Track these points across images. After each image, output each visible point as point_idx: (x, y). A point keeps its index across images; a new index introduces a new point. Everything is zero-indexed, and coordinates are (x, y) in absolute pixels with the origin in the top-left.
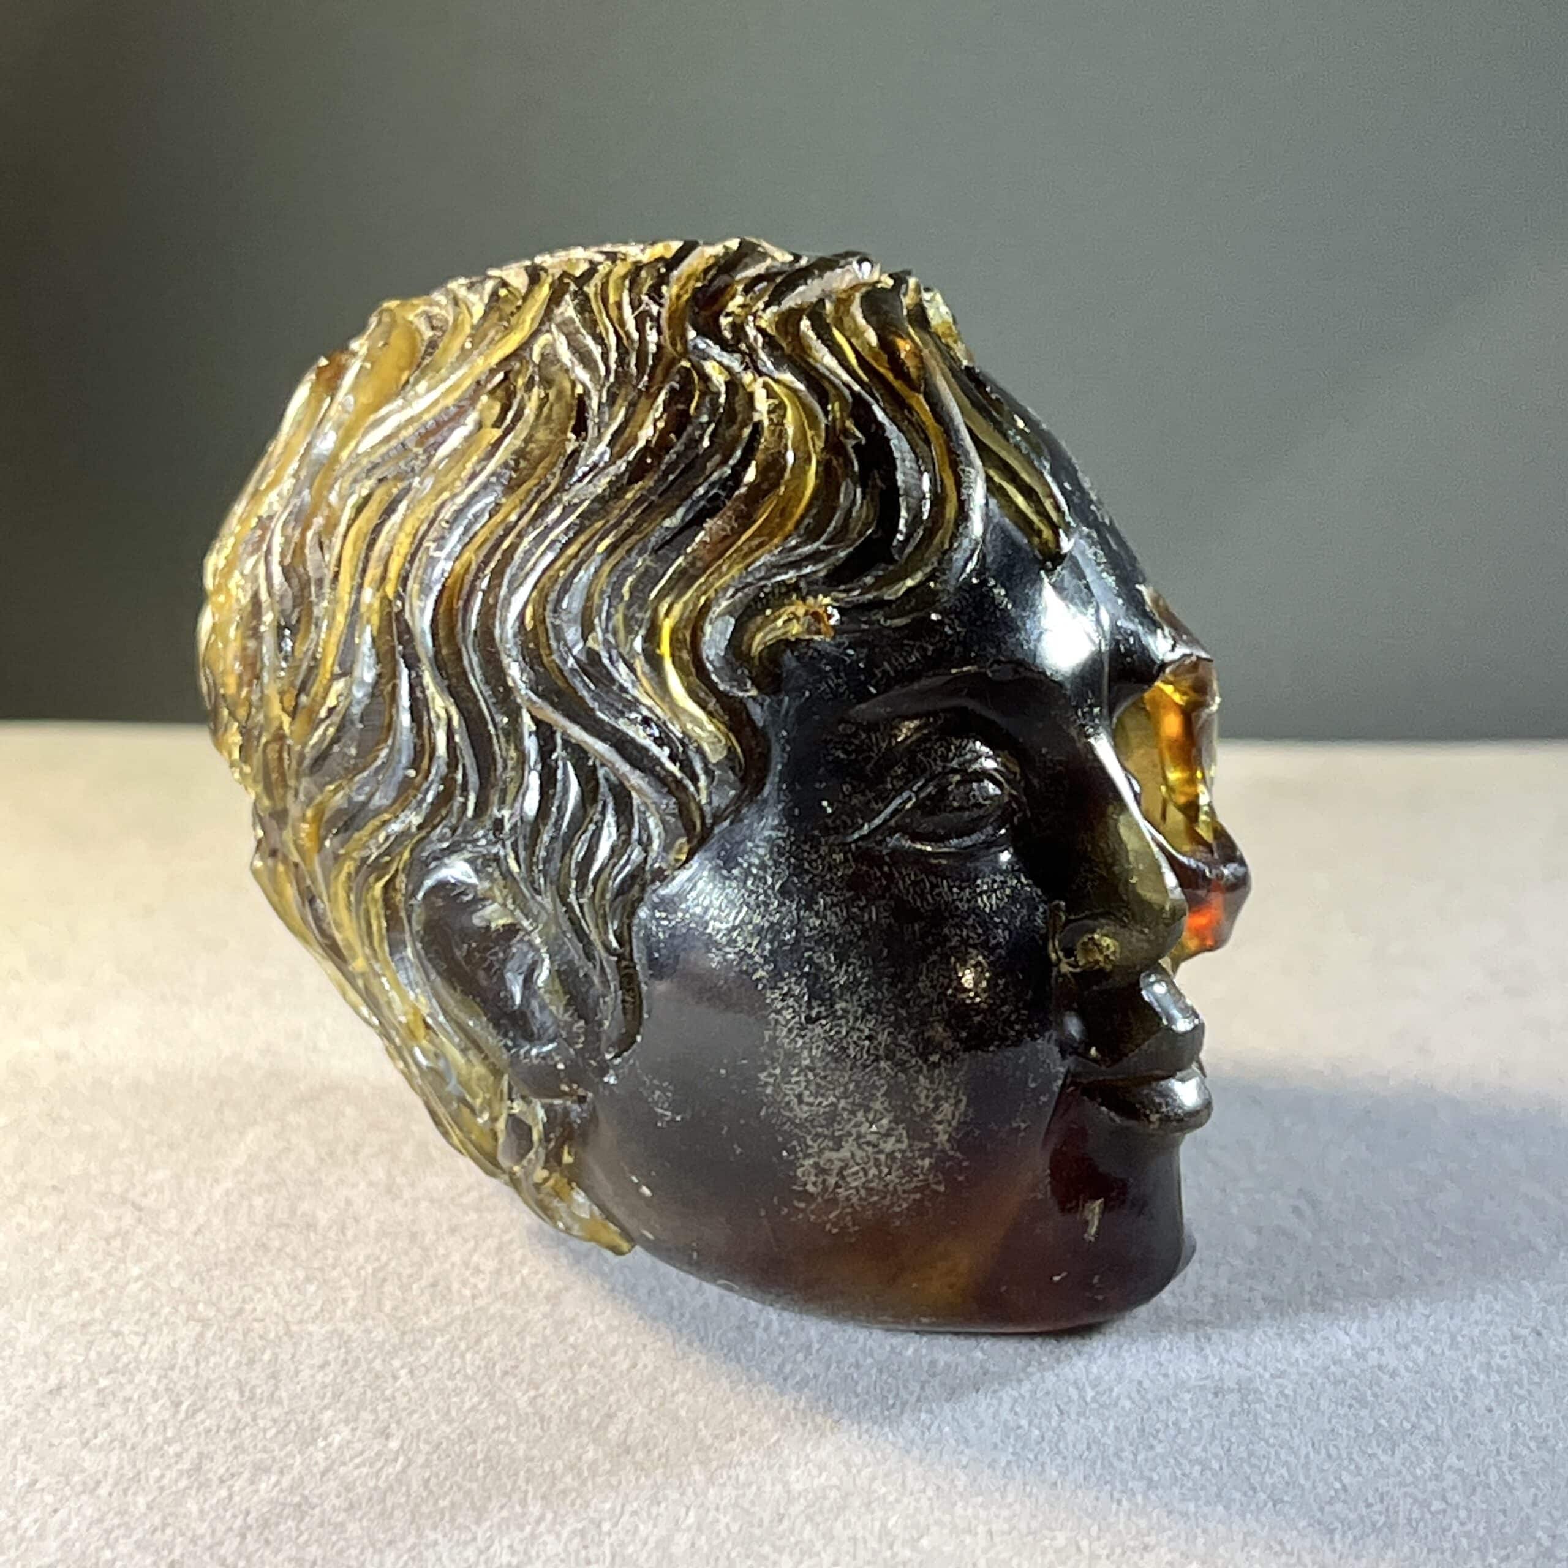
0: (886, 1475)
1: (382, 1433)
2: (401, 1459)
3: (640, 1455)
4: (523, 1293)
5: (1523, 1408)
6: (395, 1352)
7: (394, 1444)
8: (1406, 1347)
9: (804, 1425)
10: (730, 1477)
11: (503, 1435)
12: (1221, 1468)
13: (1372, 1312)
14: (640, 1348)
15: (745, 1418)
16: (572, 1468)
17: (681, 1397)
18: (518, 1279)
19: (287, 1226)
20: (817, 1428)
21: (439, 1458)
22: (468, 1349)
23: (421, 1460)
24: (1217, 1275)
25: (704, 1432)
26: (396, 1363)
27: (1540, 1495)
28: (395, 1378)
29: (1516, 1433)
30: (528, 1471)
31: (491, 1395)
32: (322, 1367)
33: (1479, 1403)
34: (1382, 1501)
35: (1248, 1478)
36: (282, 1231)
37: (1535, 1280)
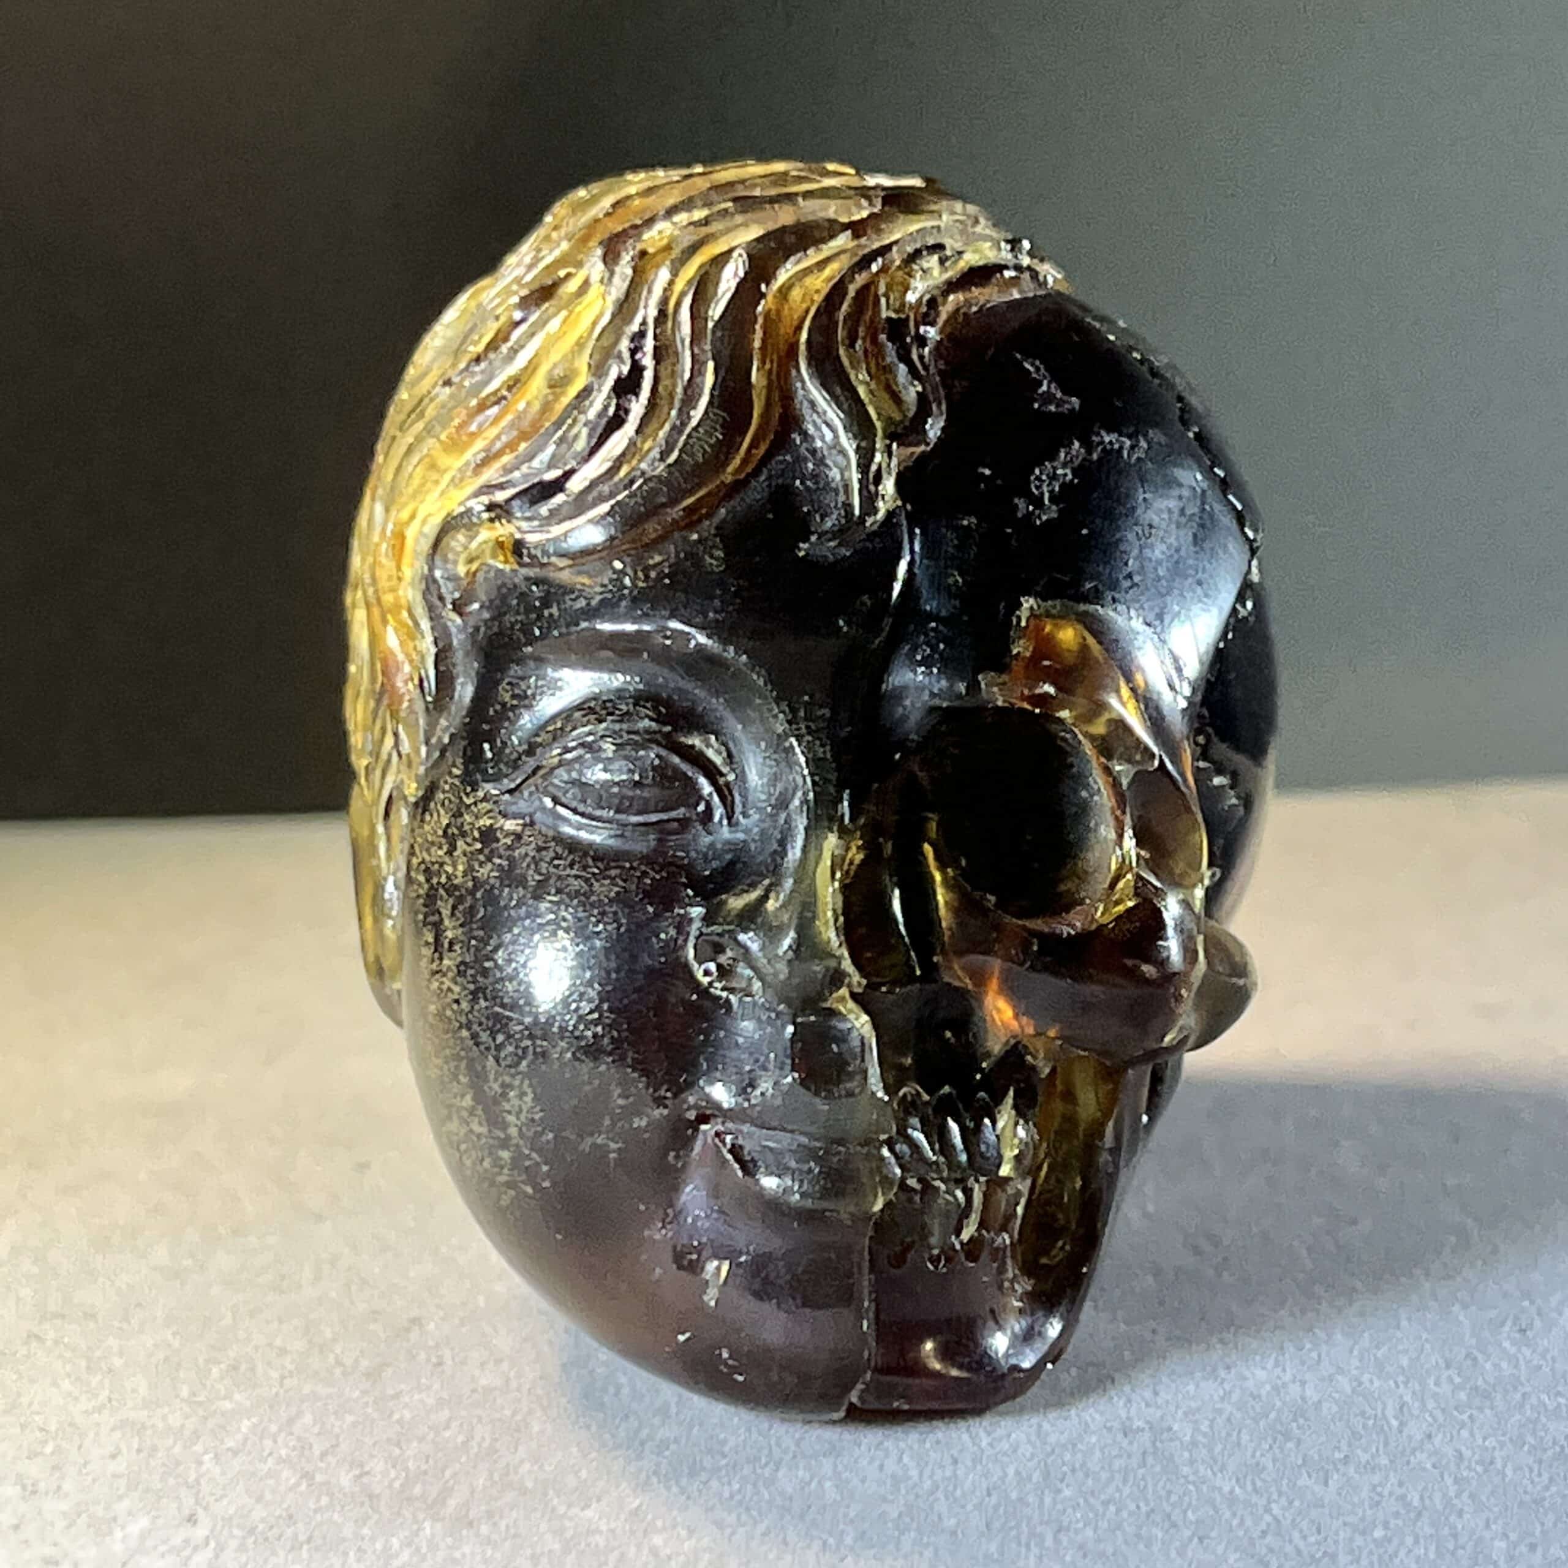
0: (764, 1534)
1: (189, 1520)
2: (212, 1544)
3: (484, 1529)
4: (338, 1371)
5: (1465, 1433)
6: (196, 1435)
7: (200, 1532)
8: (1331, 1378)
9: (668, 1489)
10: (588, 1545)
11: (326, 1516)
12: (1138, 1507)
13: (1290, 1348)
14: (475, 1421)
15: (601, 1484)
16: (409, 1545)
17: (527, 1466)
18: (331, 1359)
19: (63, 1316)
20: (683, 1491)
21: (255, 1542)
22: (280, 1431)
23: (233, 1544)
24: (1115, 1319)
25: (555, 1501)
26: (198, 1448)
27: (1492, 1517)
28: (200, 1463)
29: (1460, 1456)
30: (359, 1549)
31: (307, 1476)
32: (113, 1457)
33: (1415, 1431)
34: (1319, 1532)
35: (1169, 1516)
36: (59, 1322)
37: (1465, 1307)
